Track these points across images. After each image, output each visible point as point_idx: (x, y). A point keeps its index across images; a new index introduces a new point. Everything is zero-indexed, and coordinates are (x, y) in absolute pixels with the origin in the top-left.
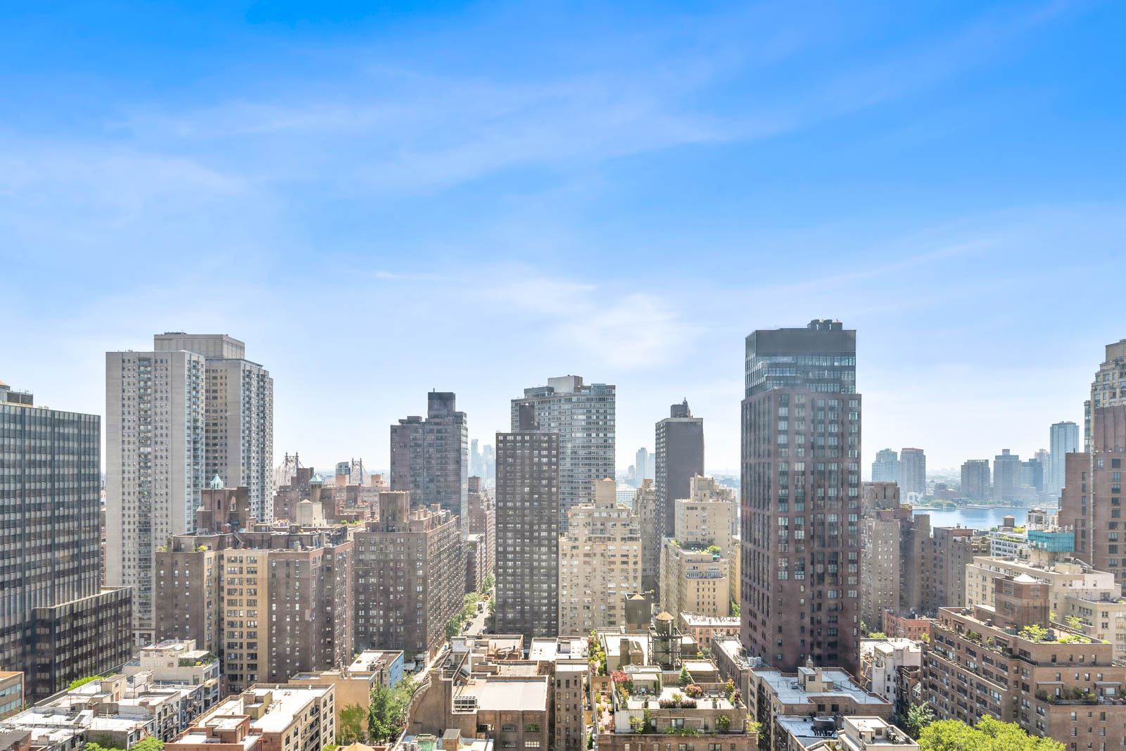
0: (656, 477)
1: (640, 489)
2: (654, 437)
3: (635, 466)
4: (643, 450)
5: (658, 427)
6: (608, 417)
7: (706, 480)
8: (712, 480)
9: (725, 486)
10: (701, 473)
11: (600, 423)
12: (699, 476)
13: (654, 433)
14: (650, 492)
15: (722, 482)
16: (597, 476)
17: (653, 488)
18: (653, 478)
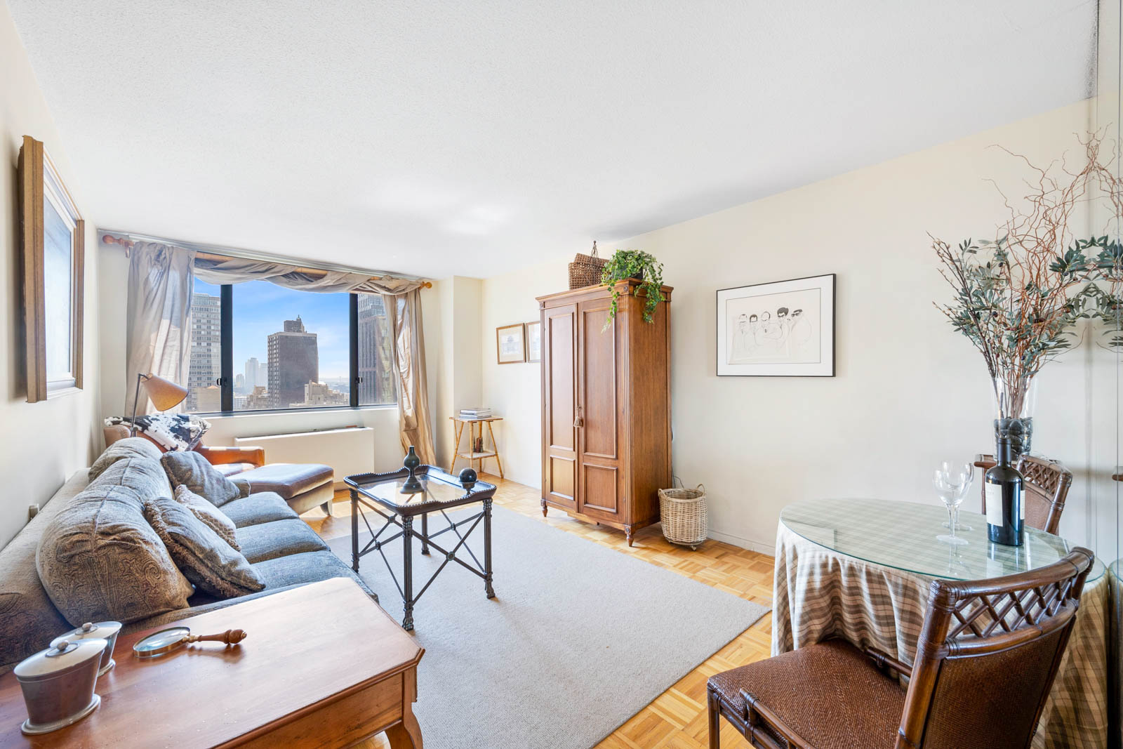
0: (269, 384)
1: (251, 396)
2: (267, 348)
3: (244, 375)
4: (253, 360)
5: (271, 340)
6: (212, 328)
7: (320, 386)
8: (326, 387)
9: (339, 391)
10: (315, 380)
11: (203, 332)
12: (314, 383)
13: (267, 344)
14: (263, 398)
15: (336, 388)
16: (199, 385)
17: (265, 394)
18: (266, 385)
